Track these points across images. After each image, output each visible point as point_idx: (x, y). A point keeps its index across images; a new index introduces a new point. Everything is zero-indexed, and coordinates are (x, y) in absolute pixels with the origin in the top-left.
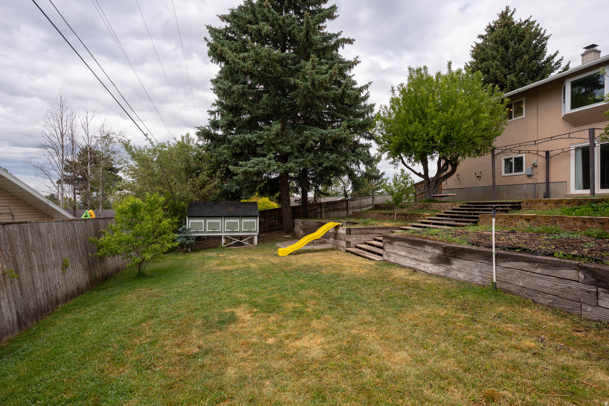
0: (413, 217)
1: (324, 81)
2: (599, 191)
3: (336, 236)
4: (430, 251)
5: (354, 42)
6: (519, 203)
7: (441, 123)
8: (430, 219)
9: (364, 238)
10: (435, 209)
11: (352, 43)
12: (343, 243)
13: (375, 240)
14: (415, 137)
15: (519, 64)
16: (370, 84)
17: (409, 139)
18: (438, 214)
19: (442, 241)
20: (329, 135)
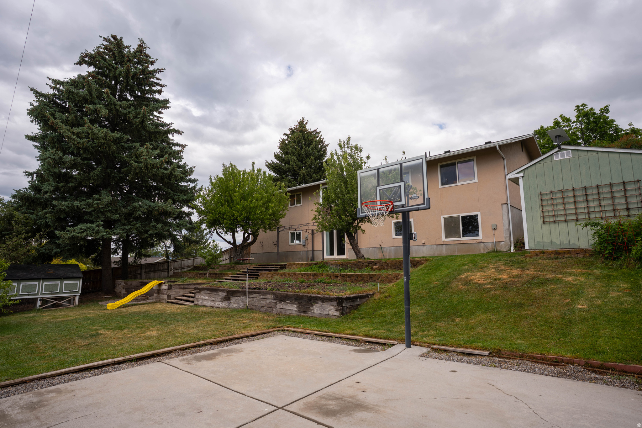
0: (221, 275)
1: (155, 165)
2: (335, 256)
3: (159, 291)
4: (221, 294)
5: (182, 134)
6: (285, 265)
7: (243, 208)
8: (232, 277)
9: (182, 292)
10: (238, 269)
11: (181, 134)
12: (165, 297)
13: (190, 293)
14: (225, 217)
15: (308, 161)
16: (194, 168)
17: (220, 217)
18: (239, 273)
19: (227, 288)
20: (156, 208)
